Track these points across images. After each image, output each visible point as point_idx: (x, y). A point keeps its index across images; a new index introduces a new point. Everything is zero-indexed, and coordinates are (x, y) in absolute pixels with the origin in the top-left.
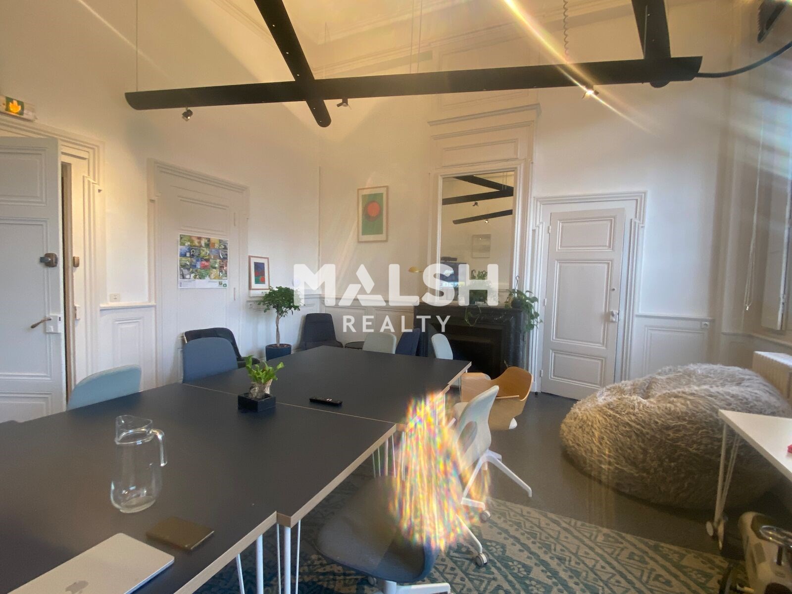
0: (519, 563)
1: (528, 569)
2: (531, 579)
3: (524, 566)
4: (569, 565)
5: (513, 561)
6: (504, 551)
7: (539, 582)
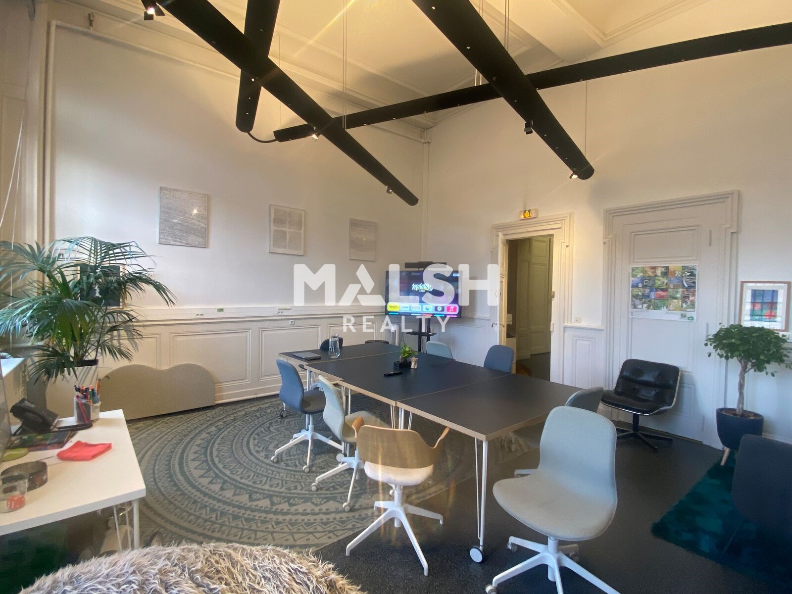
0: (298, 504)
1: (291, 505)
2: (285, 502)
3: (295, 505)
4: (271, 524)
5: (303, 502)
6: (313, 503)
7: (280, 503)
